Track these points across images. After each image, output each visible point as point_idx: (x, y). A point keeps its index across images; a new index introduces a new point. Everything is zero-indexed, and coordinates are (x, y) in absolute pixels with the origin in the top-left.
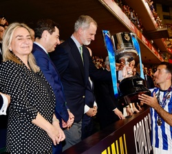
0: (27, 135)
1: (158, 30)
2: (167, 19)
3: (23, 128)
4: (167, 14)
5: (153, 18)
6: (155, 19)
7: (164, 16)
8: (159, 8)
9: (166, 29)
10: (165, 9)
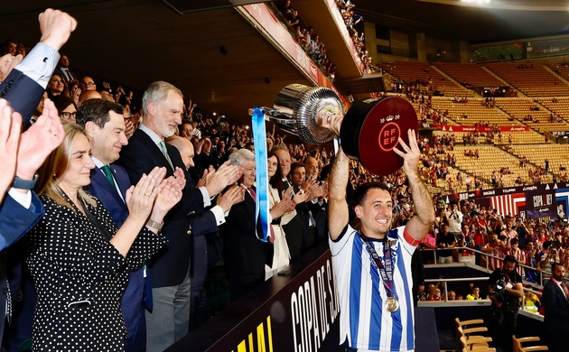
0: (69, 340)
1: (364, 77)
2: (385, 53)
3: (60, 326)
4: (385, 43)
5: (355, 55)
6: (360, 55)
7: (378, 46)
8: (370, 31)
9: (380, 75)
10: (382, 33)
